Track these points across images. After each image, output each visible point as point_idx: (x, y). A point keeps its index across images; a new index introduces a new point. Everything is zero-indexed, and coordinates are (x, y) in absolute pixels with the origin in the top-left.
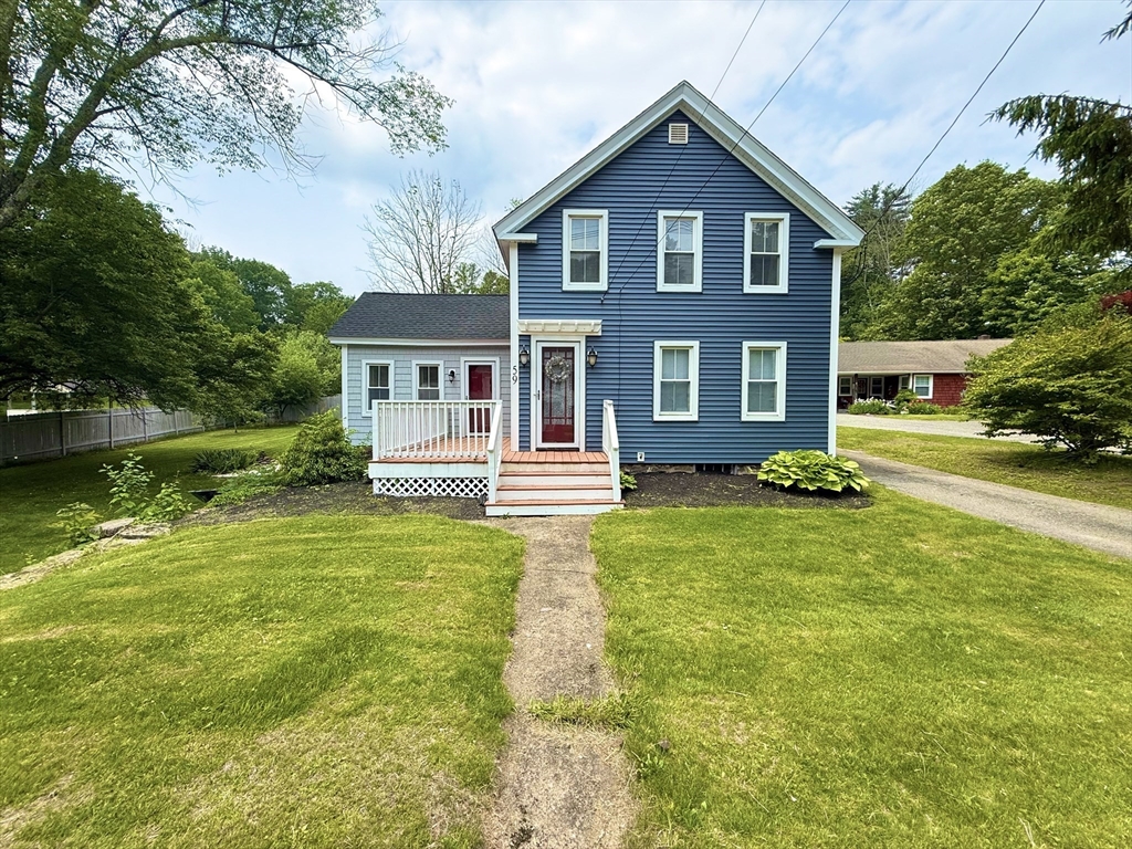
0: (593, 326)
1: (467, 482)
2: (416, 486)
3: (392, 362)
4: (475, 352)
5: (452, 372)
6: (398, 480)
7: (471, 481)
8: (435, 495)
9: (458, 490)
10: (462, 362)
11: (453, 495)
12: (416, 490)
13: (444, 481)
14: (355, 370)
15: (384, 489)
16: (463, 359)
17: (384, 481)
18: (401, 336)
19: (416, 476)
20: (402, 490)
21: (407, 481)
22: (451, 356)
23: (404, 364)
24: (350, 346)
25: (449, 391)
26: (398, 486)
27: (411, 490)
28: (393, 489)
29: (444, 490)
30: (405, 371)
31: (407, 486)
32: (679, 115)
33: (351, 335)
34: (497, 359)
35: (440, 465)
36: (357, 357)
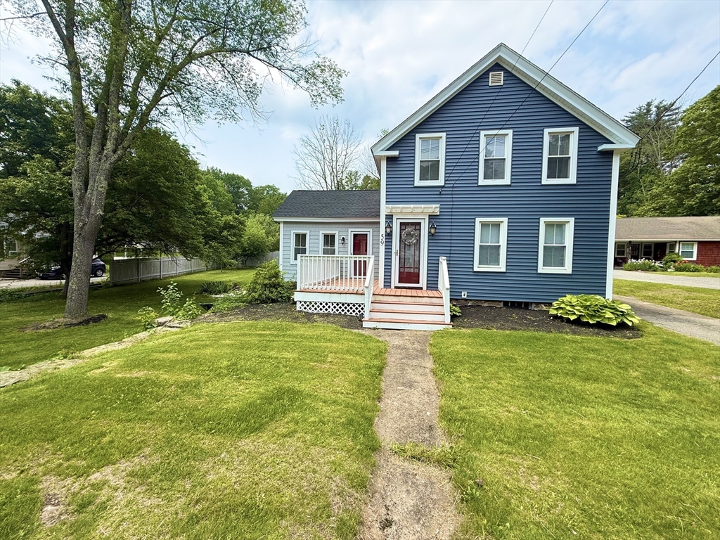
0: (434, 208)
1: (351, 306)
2: (321, 307)
3: (308, 232)
4: (357, 226)
5: (343, 238)
6: (311, 303)
7: (354, 306)
8: (332, 312)
9: (346, 311)
10: (349, 232)
11: (343, 313)
12: (321, 309)
13: (338, 305)
14: (288, 237)
15: (303, 308)
16: (350, 230)
17: (303, 303)
18: (314, 216)
19: (321, 301)
20: (313, 309)
21: (316, 304)
22: (342, 228)
23: (316, 233)
24: (285, 223)
25: (341, 249)
26: (311, 306)
27: (318, 309)
28: (308, 308)
29: (337, 310)
30: (316, 237)
31: (316, 306)
32: (497, 66)
33: (285, 216)
34: (371, 230)
35: (336, 295)
36: (288, 229)
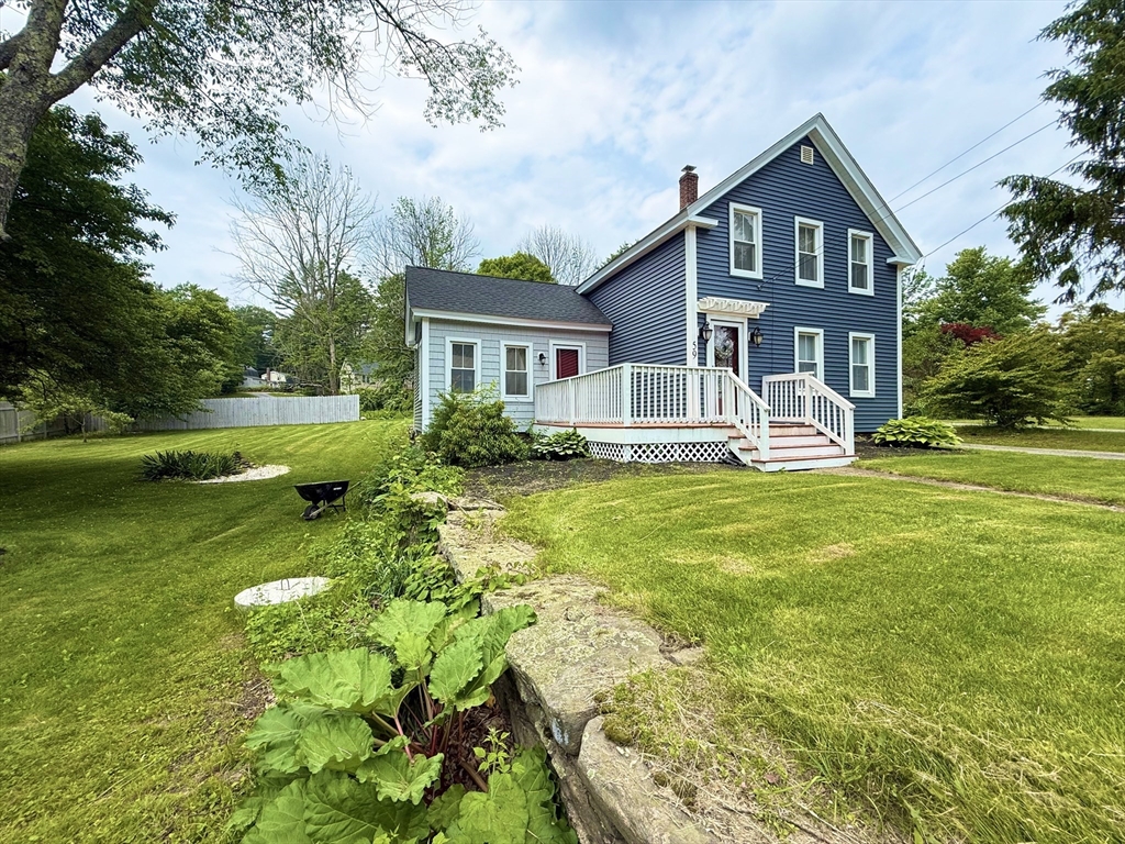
3: (479, 341)
4: (567, 336)
5: (541, 355)
6: (649, 446)
8: (680, 460)
9: (698, 455)
10: (551, 345)
11: (695, 460)
14: (437, 348)
15: (636, 456)
16: (552, 342)
17: (636, 448)
19: (665, 442)
20: (652, 456)
21: (657, 447)
22: (541, 338)
23: (493, 344)
24: (432, 321)
25: (538, 374)
26: (648, 452)
27: (660, 456)
28: (644, 456)
29: (687, 456)
30: (494, 352)
31: (657, 452)
32: (806, 141)
33: (438, 308)
34: (584, 344)
35: (686, 430)
36: (438, 334)
